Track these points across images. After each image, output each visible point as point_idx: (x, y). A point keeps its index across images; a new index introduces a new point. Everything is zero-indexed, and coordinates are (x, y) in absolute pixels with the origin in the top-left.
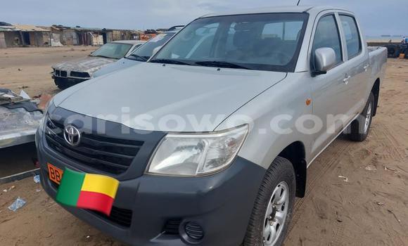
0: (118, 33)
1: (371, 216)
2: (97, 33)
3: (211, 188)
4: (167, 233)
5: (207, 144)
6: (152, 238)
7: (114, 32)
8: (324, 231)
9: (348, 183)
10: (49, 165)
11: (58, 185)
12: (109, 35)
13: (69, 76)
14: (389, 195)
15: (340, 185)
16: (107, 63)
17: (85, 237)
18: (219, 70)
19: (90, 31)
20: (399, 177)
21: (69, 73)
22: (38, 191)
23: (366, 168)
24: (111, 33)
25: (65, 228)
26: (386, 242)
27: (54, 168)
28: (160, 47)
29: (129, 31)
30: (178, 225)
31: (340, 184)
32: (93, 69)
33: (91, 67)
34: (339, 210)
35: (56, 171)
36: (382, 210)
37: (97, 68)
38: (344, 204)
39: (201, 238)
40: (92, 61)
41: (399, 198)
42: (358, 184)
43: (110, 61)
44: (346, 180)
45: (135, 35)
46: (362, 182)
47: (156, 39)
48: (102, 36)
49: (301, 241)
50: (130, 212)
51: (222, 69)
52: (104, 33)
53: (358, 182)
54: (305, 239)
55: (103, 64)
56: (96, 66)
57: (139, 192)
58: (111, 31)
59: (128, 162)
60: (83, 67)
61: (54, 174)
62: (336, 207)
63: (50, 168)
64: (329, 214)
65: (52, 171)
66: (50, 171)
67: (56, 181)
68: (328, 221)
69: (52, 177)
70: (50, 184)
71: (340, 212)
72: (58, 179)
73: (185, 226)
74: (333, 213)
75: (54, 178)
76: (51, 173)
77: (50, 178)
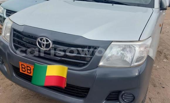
8: (158, 93)
9: (160, 68)
10: (20, 63)
15: (156, 70)
23: (164, 60)
27: (26, 65)
30: (119, 95)
34: (161, 82)
38: (162, 78)
42: (163, 69)
44: (158, 67)
46: (165, 67)
49: (150, 99)
50: (89, 89)
51: (114, 5)
53: (163, 67)
61: (25, 68)
62: (159, 80)
63: (22, 65)
64: (157, 84)
65: (23, 67)
66: (21, 67)
67: (26, 73)
68: (158, 88)
69: (22, 71)
70: (15, 75)
71: (162, 83)
72: (29, 71)
73: (122, 95)
74: (159, 84)
75: (25, 71)
76: (22, 68)
77: (21, 71)
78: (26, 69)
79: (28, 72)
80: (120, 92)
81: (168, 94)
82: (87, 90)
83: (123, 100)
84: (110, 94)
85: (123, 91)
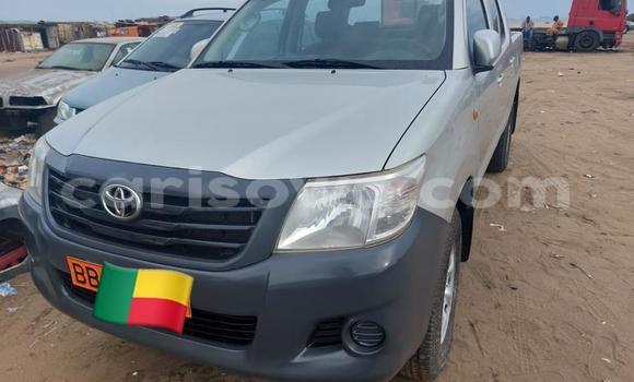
0: (68, 27)
1: (552, 275)
2: (29, 29)
3: (387, 264)
4: (315, 345)
5: (377, 191)
6: (293, 357)
7: (61, 27)
8: (498, 306)
9: (508, 233)
10: (71, 261)
11: (95, 293)
12: (52, 33)
13: (7, 105)
14: (564, 242)
15: (497, 238)
16: (75, 78)
17: (130, 374)
18: (333, 72)
19: (15, 26)
20: (567, 215)
21: (6, 99)
22: (11, 310)
24: (54, 28)
25: (88, 366)
26: (584, 308)
27: (84, 264)
28: (204, 43)
29: (87, 24)
30: (340, 329)
31: (497, 236)
32: (51, 91)
33: (46, 86)
34: (507, 273)
35: (88, 268)
36: (563, 264)
37: (58, 88)
38: (511, 262)
39: (380, 343)
40: (45, 76)
41: (578, 245)
42: (519, 233)
43: (79, 74)
44: (502, 229)
45: (100, 30)
46: (523, 229)
47: (167, 31)
48: (39, 35)
49: (472, 325)
50: (254, 320)
51: (338, 71)
52: (42, 29)
53: (519, 230)
54: (477, 321)
55: (68, 81)
56: (57, 84)
57: (271, 284)
58: (55, 24)
59: (243, 237)
60: (32, 88)
61: (82, 274)
62: (502, 268)
63: (74, 265)
64: (497, 281)
65: (79, 270)
66: (72, 270)
67: (87, 286)
68: (499, 291)
69: (78, 281)
70: (66, 294)
71: (509, 275)
72: (94, 282)
73: (351, 329)
74: (501, 279)
75: (84, 282)
76: (77, 273)
77: (75, 282)
78: (86, 275)
79: (91, 285)
80: (342, 320)
81: (525, 307)
82: (251, 321)
83: (356, 342)
84: (318, 329)
85: (351, 316)
